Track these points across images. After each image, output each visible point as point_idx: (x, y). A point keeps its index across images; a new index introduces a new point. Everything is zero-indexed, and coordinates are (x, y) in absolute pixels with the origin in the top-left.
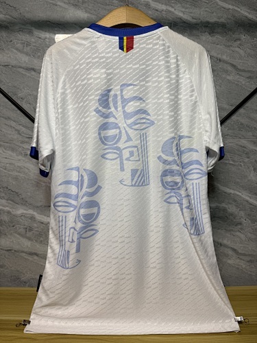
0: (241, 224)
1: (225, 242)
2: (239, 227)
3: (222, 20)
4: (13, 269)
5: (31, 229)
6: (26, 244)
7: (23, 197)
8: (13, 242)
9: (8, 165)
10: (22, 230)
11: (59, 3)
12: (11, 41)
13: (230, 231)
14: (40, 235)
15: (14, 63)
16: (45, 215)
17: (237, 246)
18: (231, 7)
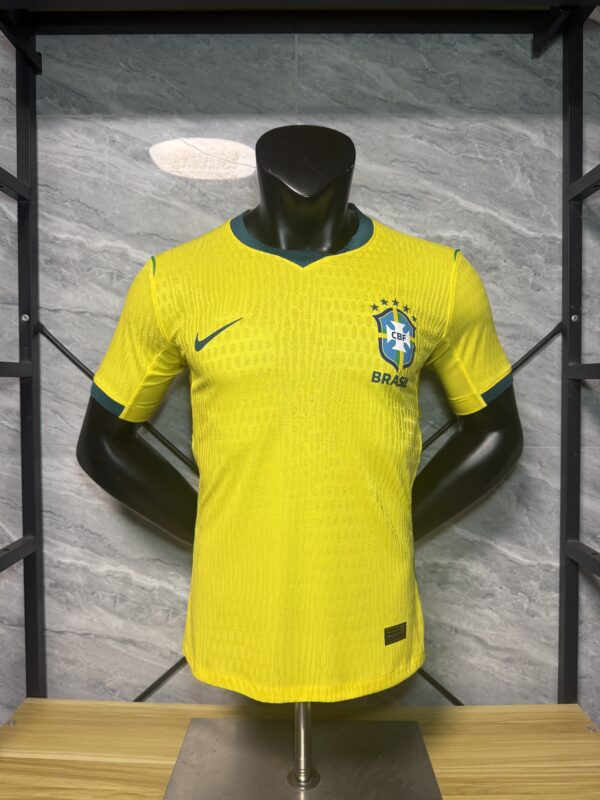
0: (491, 595)
1: (464, 626)
2: (490, 600)
3: (465, 234)
4: (92, 666)
5: (123, 599)
6: (115, 624)
7: (111, 542)
8: (91, 619)
9: (84, 487)
10: (108, 600)
11: (174, 202)
12: (89, 270)
13: (473, 606)
14: (139, 609)
15: (94, 307)
16: (148, 575)
17: (486, 634)
18: (481, 209)
